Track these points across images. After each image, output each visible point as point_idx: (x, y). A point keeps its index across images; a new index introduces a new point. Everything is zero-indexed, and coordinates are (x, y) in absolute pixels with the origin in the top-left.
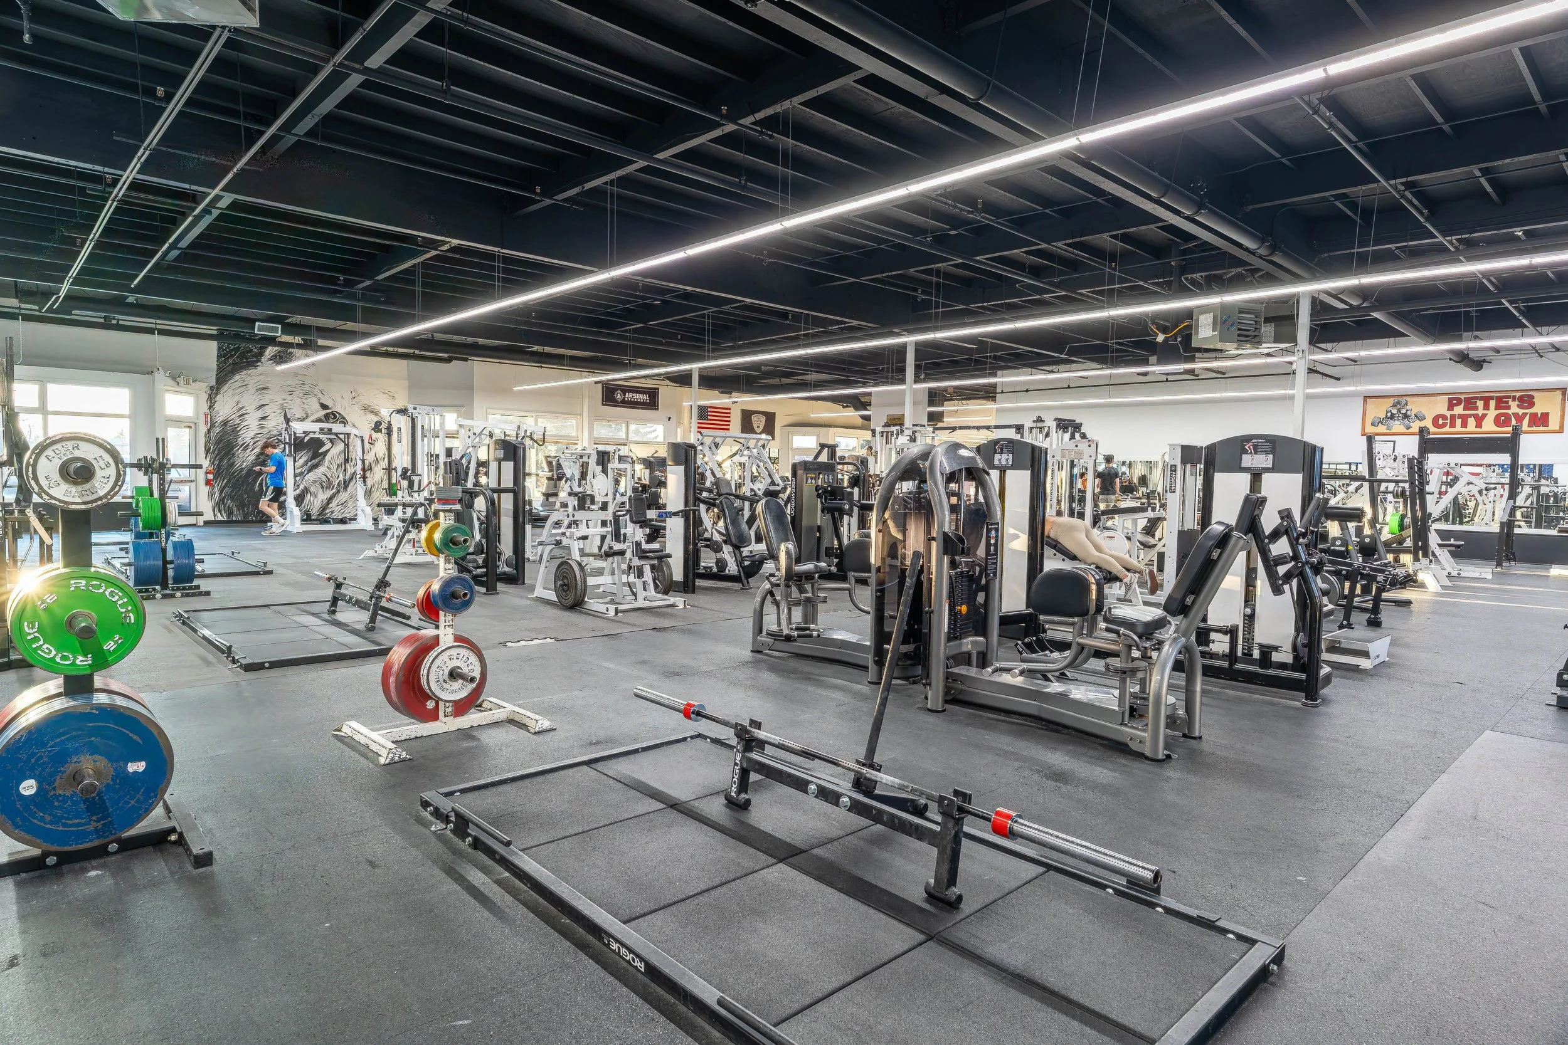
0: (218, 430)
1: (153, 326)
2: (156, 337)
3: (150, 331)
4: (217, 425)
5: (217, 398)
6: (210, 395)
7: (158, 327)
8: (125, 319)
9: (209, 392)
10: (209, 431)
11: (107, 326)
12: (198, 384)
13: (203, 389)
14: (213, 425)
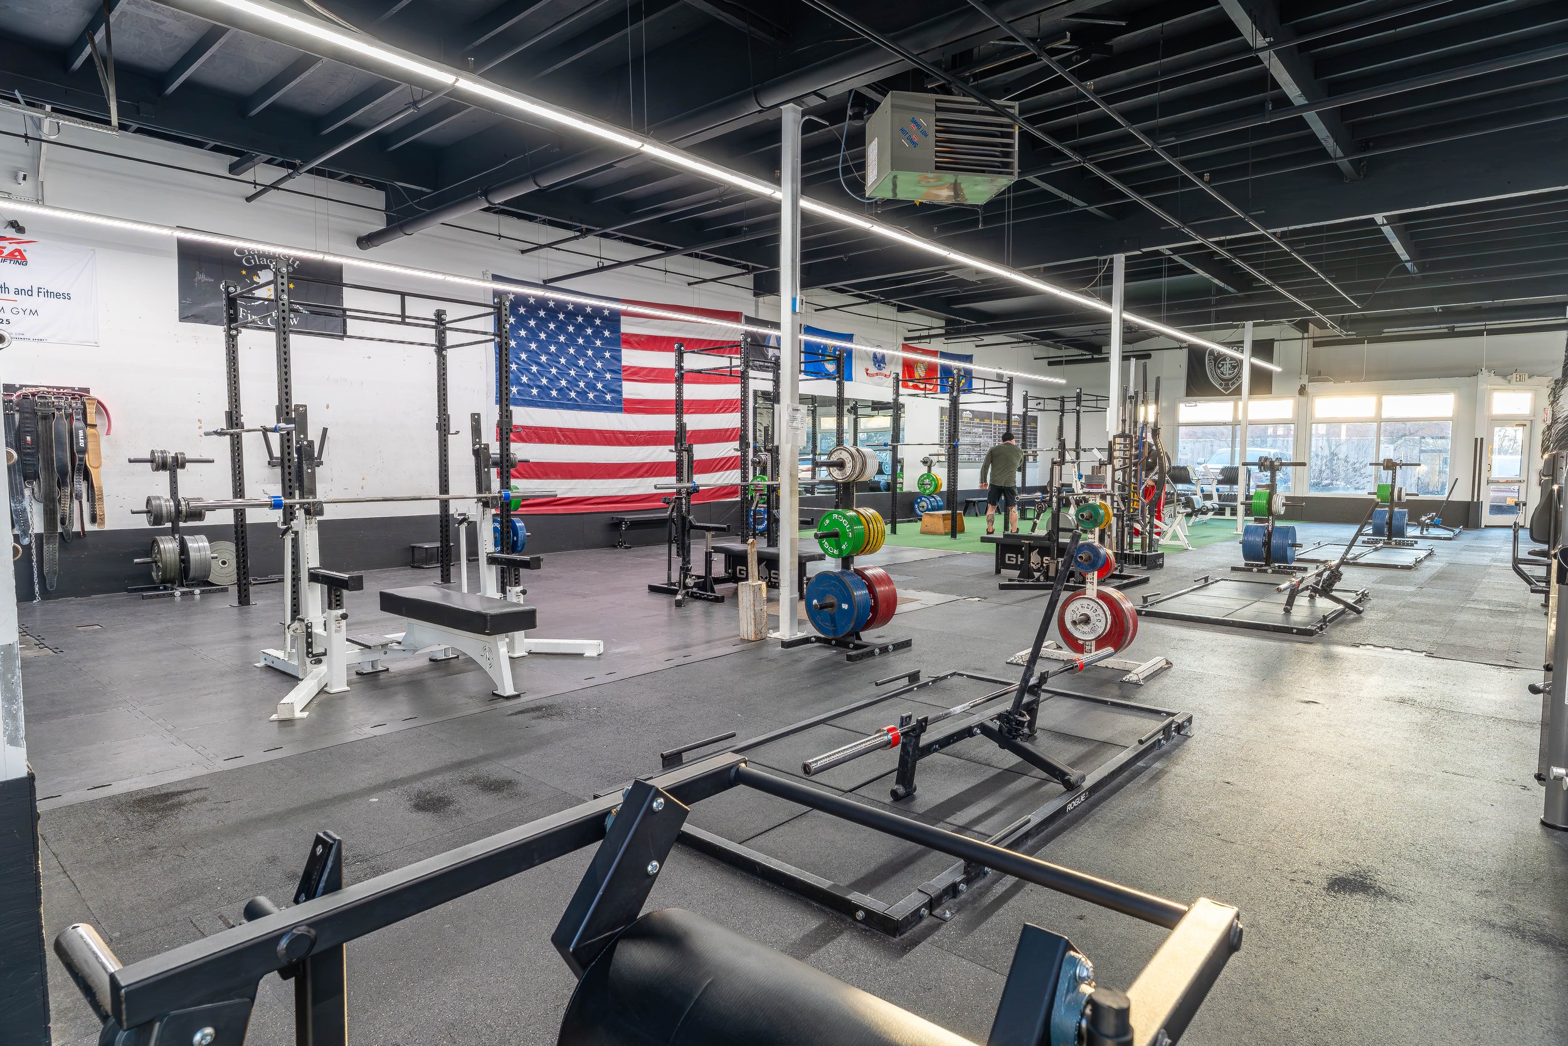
0: (1561, 426)
1: (1483, 327)
2: (1485, 338)
3: (1479, 333)
4: (1559, 420)
5: (1563, 392)
6: (1553, 389)
7: (1488, 327)
8: (1460, 327)
9: (1553, 386)
10: (1549, 428)
11: (1452, 334)
12: (1535, 379)
13: (1544, 386)
14: (1555, 421)
